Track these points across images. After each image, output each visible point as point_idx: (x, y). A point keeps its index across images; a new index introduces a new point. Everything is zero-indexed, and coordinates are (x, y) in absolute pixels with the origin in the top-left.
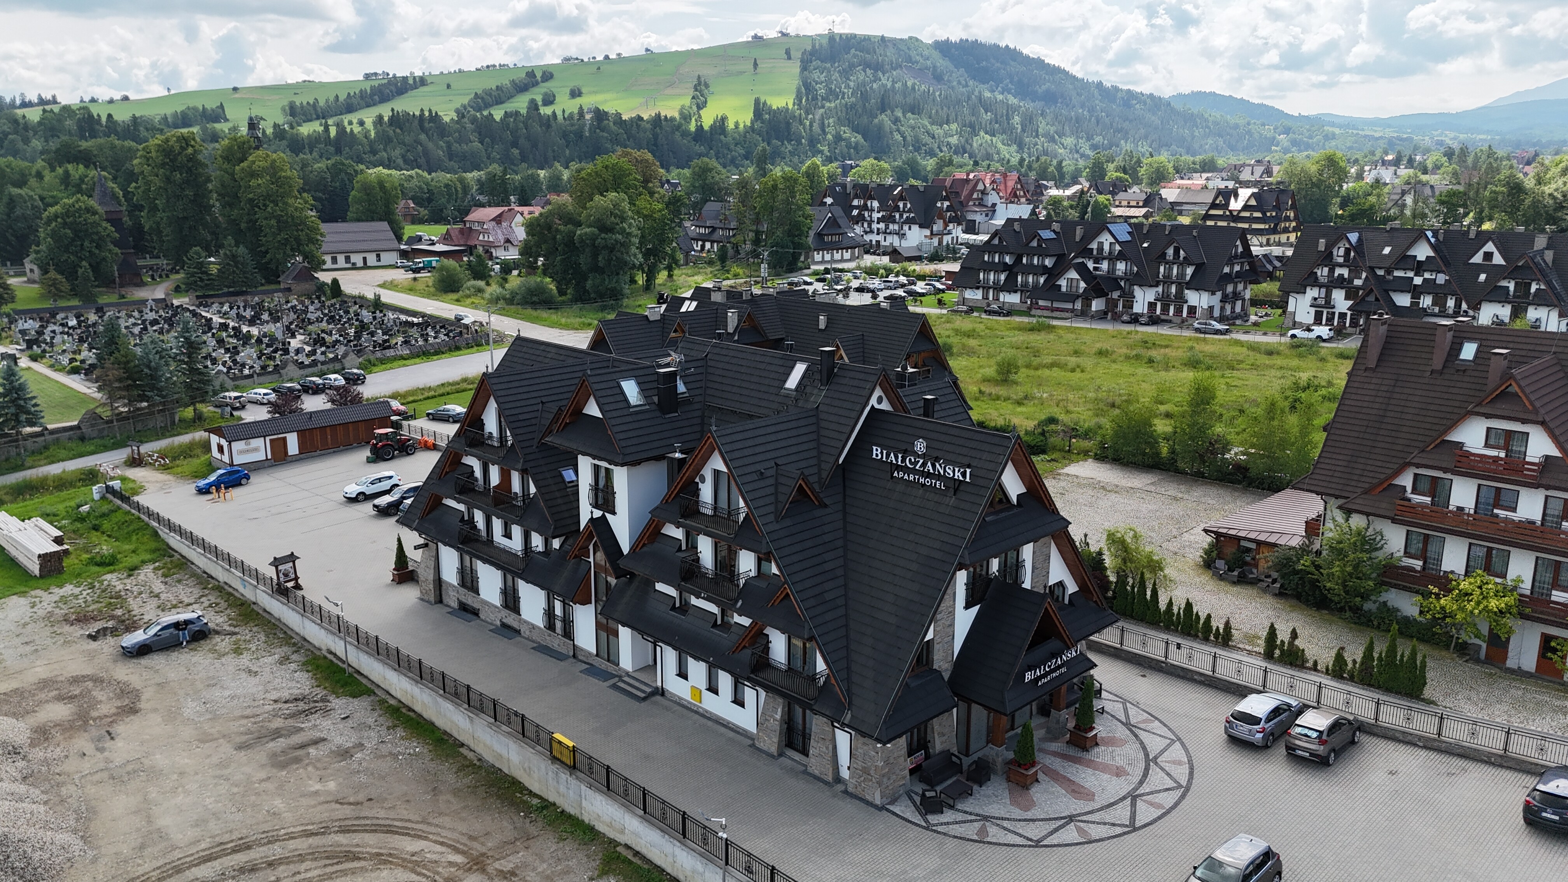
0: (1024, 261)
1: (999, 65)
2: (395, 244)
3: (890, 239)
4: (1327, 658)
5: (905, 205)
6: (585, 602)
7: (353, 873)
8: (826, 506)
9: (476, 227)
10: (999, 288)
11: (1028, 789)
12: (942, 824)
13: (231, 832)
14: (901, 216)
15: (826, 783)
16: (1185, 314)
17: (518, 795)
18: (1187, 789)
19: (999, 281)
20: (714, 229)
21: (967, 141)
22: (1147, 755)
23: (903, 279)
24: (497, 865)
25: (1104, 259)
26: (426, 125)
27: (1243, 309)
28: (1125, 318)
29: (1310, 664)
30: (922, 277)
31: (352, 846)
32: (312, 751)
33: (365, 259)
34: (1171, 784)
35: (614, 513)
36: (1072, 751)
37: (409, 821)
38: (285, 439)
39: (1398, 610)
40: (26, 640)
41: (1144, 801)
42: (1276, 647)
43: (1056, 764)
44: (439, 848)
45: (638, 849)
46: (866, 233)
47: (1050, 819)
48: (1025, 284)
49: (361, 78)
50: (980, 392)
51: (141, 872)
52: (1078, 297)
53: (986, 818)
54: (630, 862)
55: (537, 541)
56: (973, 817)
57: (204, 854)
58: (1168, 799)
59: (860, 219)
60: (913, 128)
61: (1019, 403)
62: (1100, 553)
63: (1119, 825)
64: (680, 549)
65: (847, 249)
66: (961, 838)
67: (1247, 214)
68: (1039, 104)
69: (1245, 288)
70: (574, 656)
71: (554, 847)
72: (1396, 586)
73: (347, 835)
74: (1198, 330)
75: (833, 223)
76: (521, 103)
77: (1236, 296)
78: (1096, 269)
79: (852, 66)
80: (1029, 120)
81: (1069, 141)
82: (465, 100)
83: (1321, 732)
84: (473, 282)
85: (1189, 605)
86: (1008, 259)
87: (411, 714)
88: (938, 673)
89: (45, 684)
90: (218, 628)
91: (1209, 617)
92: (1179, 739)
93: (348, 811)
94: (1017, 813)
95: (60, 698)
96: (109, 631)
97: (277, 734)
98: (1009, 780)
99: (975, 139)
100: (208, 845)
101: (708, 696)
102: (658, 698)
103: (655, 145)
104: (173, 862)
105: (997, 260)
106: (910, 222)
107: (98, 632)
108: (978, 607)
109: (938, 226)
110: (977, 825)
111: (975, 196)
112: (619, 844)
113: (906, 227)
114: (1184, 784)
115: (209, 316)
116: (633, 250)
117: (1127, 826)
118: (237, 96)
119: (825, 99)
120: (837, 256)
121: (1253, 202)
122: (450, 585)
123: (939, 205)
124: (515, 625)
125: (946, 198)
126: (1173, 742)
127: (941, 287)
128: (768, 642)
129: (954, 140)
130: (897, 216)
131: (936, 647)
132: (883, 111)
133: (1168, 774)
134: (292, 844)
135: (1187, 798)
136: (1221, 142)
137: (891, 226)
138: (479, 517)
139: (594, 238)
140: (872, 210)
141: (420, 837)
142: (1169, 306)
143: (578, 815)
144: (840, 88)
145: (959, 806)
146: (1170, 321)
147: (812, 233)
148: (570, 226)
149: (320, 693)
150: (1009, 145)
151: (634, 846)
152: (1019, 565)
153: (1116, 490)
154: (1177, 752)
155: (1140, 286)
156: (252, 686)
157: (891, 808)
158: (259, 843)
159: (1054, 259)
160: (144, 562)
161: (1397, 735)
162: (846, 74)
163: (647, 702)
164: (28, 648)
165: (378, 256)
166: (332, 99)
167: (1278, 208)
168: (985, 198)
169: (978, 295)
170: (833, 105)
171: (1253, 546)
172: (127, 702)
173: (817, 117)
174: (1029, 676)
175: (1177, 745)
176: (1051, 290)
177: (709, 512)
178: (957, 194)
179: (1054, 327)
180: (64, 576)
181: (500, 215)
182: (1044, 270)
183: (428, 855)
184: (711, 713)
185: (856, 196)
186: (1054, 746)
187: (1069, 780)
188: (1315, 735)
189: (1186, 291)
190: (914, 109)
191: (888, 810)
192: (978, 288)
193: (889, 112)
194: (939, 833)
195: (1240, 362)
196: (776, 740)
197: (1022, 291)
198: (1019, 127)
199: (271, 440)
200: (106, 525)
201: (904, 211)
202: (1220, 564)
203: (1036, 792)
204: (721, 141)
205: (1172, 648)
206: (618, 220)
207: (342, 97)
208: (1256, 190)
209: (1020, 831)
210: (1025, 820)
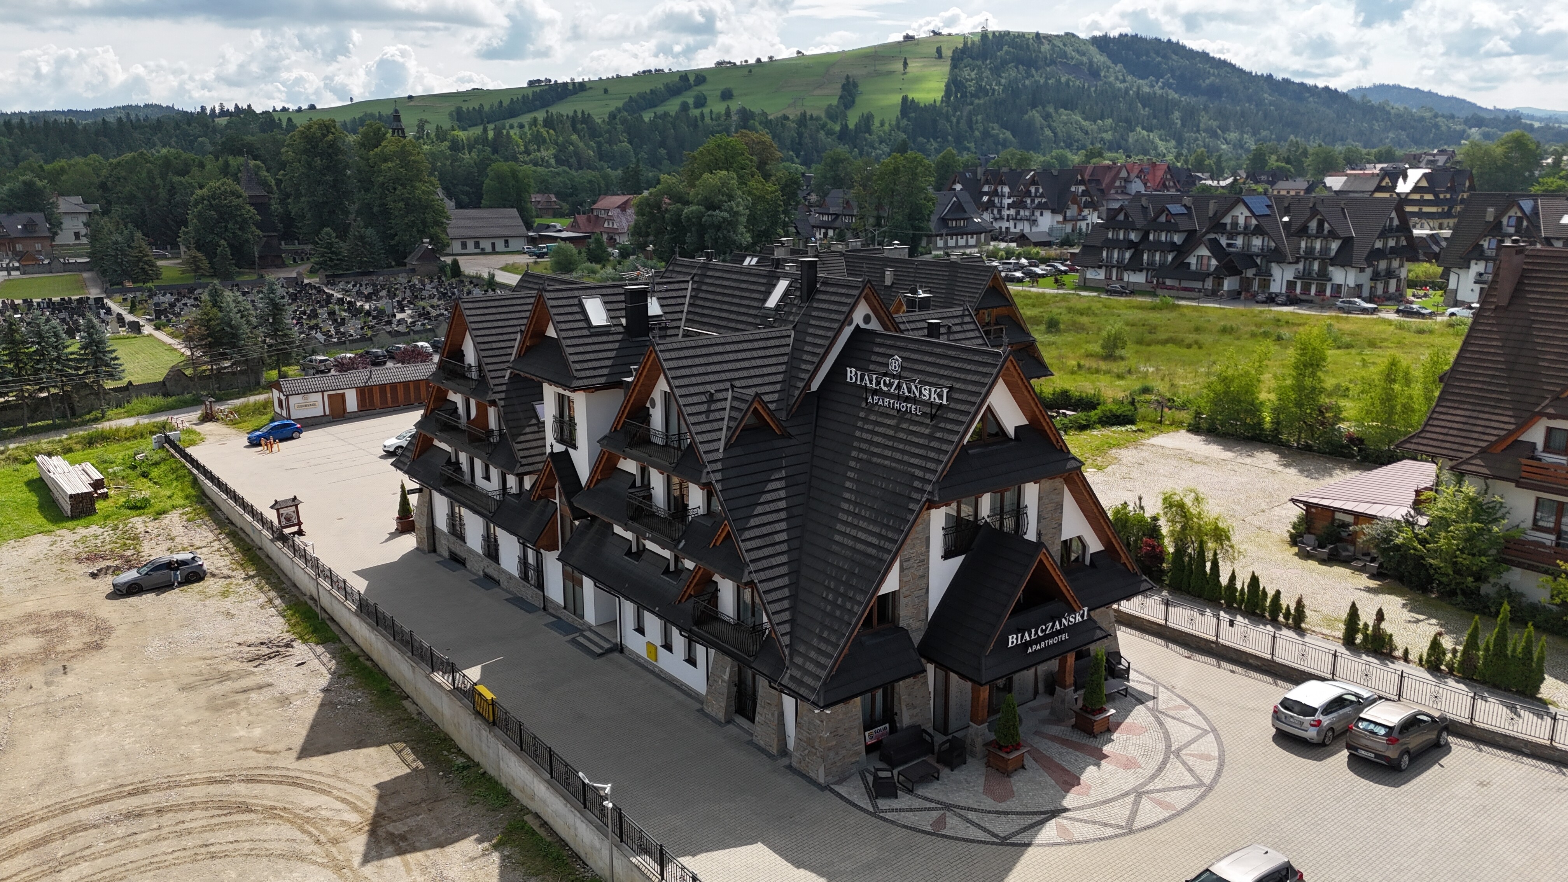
0: (1151, 237)
1: (1159, 59)
2: (523, 231)
3: (1020, 226)
4: (1420, 646)
5: (1037, 190)
6: (552, 547)
7: (238, 826)
8: (790, 436)
9: (603, 215)
10: (1122, 267)
11: (1009, 776)
12: (893, 810)
13: (136, 774)
14: (1033, 201)
15: (770, 755)
16: (1328, 293)
17: (445, 753)
18: (1210, 788)
19: (1123, 259)
20: (837, 216)
21: (1122, 137)
22: (1169, 746)
23: (1024, 261)
24: (390, 828)
25: (1239, 234)
26: (579, 126)
27: (1398, 288)
28: (1261, 297)
29: (1399, 653)
30: (1044, 261)
31: (250, 797)
32: (254, 695)
33: (493, 244)
34: (1189, 780)
35: (575, 447)
36: (1077, 737)
37: (321, 774)
38: (343, 395)
39: (1522, 595)
40: (32, 575)
41: (1151, 799)
42: (1357, 631)
43: (1054, 751)
44: (338, 805)
45: (546, 818)
46: (996, 219)
47: (1027, 813)
48: (1151, 263)
49: (525, 85)
50: (1079, 366)
51: (28, 810)
52: (1209, 275)
53: (948, 807)
54: (534, 833)
55: (512, 481)
56: (933, 805)
57: (97, 795)
58: (1181, 799)
59: (990, 205)
60: (1065, 124)
61: (1120, 377)
62: (1155, 519)
63: (1111, 826)
64: (633, 485)
65: (972, 234)
66: (911, 828)
67: (1416, 196)
68: (1203, 99)
69: (1401, 266)
70: (544, 609)
71: (460, 811)
72: (1519, 565)
73: (250, 785)
74: (1341, 309)
75: (958, 208)
76: (673, 106)
77: (1390, 274)
78: (1229, 245)
79: (1004, 63)
80: (1190, 115)
81: (1233, 136)
82: (620, 104)
83: (1390, 728)
84: (588, 264)
85: (1254, 580)
86: (1133, 236)
87: (369, 663)
88: (904, 632)
89: (28, 618)
90: (217, 572)
91: (1278, 593)
92: (1214, 730)
93: (261, 759)
94: (988, 803)
95: (35, 632)
96: (110, 571)
97: (226, 677)
98: (988, 765)
99: (1131, 134)
100: (108, 786)
101: (662, 652)
102: (616, 655)
103: (800, 144)
104: (65, 801)
105: (1121, 237)
106: (1042, 207)
107: (100, 571)
108: (961, 558)
109: (1073, 211)
110: (935, 814)
111: (1117, 184)
112: (529, 812)
113: (1037, 213)
114: (1207, 781)
115: (331, 292)
116: (741, 229)
117: (1122, 827)
118: (412, 103)
119: (975, 96)
120: (962, 242)
121: (1424, 184)
122: (442, 532)
123: (1073, 189)
124: (495, 575)
125: (1082, 182)
126: (1206, 732)
127: (1063, 268)
128: (717, 590)
129: (1108, 136)
130: (1029, 201)
131: (903, 601)
132: (1034, 106)
133: (1190, 770)
134: (191, 791)
135: (1208, 799)
136: (1403, 135)
137: (1022, 213)
138: (463, 457)
139: (700, 216)
140: (1003, 196)
141: (323, 791)
142: (1310, 285)
143: (497, 778)
144: (991, 85)
145: (920, 791)
146: (1311, 302)
147: (934, 218)
148: (679, 205)
149: (288, 637)
150: (1167, 141)
151: (542, 815)
152: (1019, 512)
153: (1205, 461)
154: (1208, 745)
155: (1278, 262)
156: (224, 628)
157: (837, 788)
158: (158, 788)
159: (1184, 235)
160: (174, 507)
161: (1497, 739)
162: (997, 71)
163: (603, 658)
164: (30, 583)
165: (506, 242)
166: (496, 104)
167: (1452, 190)
168: (1128, 186)
169: (1101, 275)
170: (982, 101)
171: (1349, 519)
172: (97, 638)
173: (965, 114)
174: (1013, 640)
175: (1211, 737)
176: (1180, 269)
177: (659, 441)
178: (1098, 182)
179: (1179, 306)
180: (95, 518)
181: (626, 203)
182: (1173, 247)
183: (323, 812)
184: (666, 673)
185: (987, 182)
186: (1055, 730)
187: (1063, 769)
188: (1382, 731)
189: (1331, 268)
190: (1068, 105)
191: (833, 791)
192: (1100, 267)
193: (1040, 108)
194: (886, 820)
195: (1383, 340)
196: (723, 704)
197: (1148, 270)
198: (1179, 122)
199: (329, 396)
200: (155, 473)
201: (1036, 196)
202: (1310, 539)
203: (1018, 782)
204: (866, 140)
205: (1225, 624)
206: (725, 198)
207: (506, 103)
208: (1427, 171)
209: (987, 825)
210: (997, 812)
